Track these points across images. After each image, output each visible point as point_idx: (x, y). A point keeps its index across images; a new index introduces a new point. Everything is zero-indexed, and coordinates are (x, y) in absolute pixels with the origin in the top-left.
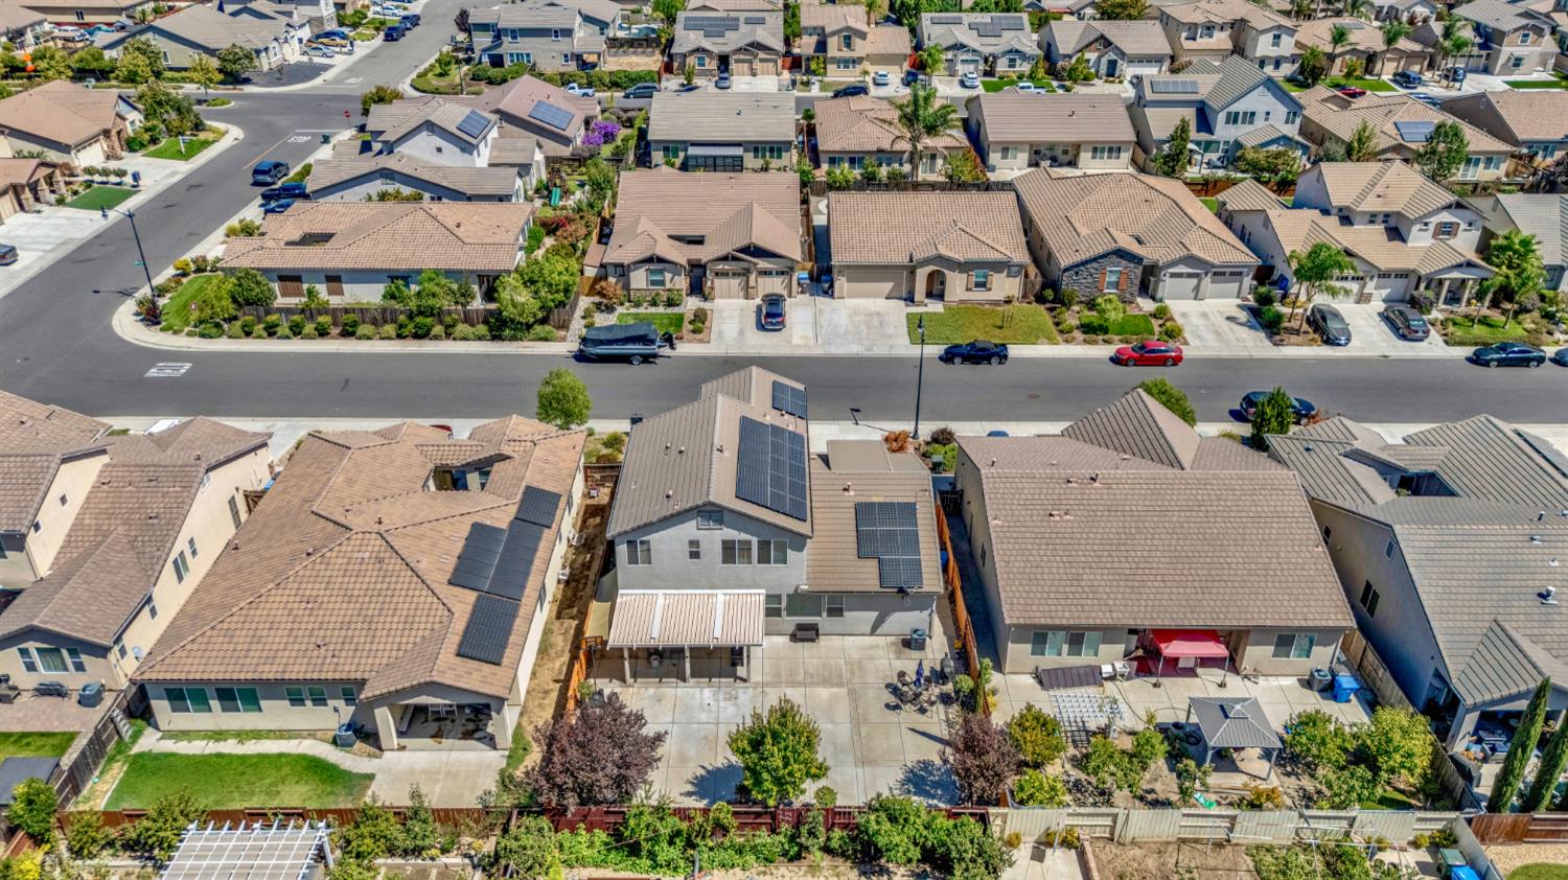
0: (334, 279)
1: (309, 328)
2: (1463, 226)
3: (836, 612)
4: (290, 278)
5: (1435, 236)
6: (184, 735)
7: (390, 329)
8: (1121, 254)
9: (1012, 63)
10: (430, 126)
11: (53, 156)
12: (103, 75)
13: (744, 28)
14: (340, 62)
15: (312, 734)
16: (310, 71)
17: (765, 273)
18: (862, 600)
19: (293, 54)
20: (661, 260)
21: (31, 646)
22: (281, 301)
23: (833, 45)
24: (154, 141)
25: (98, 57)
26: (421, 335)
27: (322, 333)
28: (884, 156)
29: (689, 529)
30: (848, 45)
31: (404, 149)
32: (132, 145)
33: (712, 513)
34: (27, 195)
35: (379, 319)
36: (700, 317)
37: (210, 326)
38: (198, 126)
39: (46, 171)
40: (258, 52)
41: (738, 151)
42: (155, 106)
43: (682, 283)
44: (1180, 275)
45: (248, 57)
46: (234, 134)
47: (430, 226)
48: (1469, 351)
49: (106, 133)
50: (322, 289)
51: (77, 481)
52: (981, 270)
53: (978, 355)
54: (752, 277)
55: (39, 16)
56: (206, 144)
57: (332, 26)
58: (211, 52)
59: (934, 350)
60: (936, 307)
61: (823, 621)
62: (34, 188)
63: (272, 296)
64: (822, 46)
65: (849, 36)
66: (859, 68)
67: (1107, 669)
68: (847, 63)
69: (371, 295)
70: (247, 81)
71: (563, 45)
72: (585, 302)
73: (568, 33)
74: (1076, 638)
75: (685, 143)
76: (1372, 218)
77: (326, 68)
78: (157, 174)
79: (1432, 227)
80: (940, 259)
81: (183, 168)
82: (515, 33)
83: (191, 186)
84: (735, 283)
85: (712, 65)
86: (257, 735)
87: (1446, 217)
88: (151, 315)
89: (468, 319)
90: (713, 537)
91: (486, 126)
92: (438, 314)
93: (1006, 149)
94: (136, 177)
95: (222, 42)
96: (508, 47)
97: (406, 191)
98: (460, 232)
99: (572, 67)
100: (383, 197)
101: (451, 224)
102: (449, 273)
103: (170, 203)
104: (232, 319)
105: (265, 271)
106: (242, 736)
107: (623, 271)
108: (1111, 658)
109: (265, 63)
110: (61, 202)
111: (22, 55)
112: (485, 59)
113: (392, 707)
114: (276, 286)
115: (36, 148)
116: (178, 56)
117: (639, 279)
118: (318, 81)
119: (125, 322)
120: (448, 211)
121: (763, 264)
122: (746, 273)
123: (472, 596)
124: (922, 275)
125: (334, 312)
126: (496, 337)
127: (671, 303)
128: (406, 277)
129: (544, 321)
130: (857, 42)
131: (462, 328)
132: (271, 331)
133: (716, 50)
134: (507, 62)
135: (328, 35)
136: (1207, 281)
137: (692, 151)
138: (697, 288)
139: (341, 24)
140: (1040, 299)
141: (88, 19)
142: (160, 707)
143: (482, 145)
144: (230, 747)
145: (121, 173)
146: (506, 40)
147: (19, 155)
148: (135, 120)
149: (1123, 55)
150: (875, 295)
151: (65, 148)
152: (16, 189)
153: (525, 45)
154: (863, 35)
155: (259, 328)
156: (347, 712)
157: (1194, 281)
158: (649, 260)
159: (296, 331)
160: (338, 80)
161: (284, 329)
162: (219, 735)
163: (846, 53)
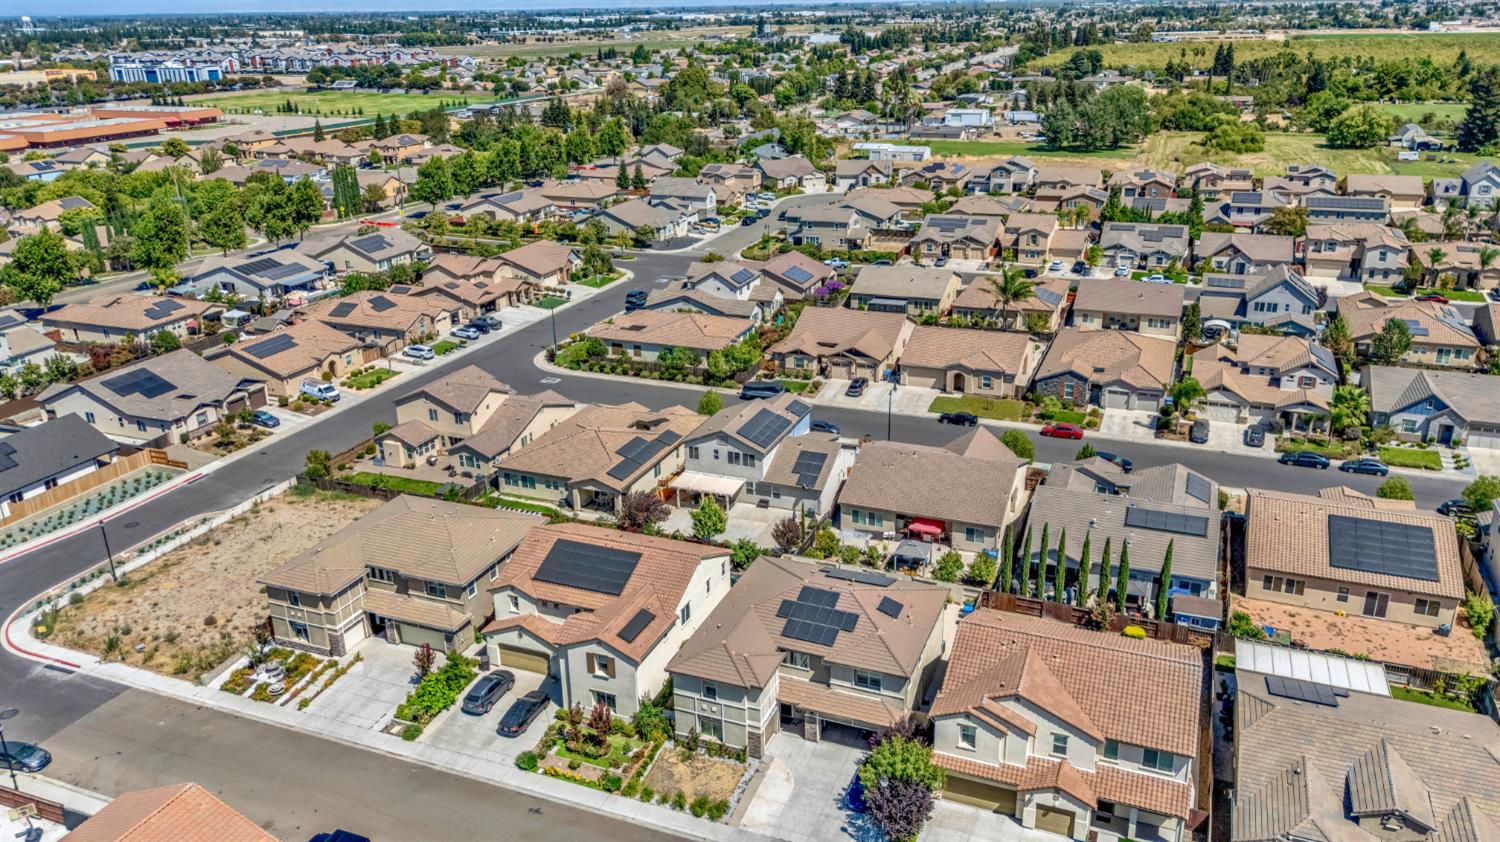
0: (637, 347)
1: (619, 370)
2: (1319, 381)
3: (777, 496)
4: (617, 345)
5: (1299, 385)
6: (508, 495)
7: (656, 374)
8: (1072, 374)
9: (1160, 260)
10: (715, 275)
11: (532, 279)
12: (572, 238)
13: (969, 226)
14: (709, 237)
15: (552, 502)
16: (686, 242)
17: (860, 366)
18: (789, 490)
19: (682, 231)
20: (802, 353)
21: (464, 454)
22: (610, 356)
23: (1023, 240)
24: (585, 276)
25: (573, 228)
26: (672, 379)
27: (625, 373)
28: (990, 311)
29: (714, 444)
30: (1034, 242)
31: (699, 287)
32: (574, 278)
33: (723, 437)
34: (514, 298)
35: (652, 368)
36: (817, 386)
37: (576, 364)
38: (611, 270)
39: (525, 287)
40: (658, 230)
41: (902, 303)
42: (590, 258)
43: (814, 366)
44: (1115, 392)
45: (652, 232)
46: (630, 275)
47: (692, 324)
48: (1279, 456)
49: (561, 270)
50: (631, 352)
51: (495, 401)
52: (988, 376)
53: (959, 420)
54: (854, 367)
55: (549, 202)
56: (613, 280)
57: (713, 215)
58: (633, 228)
59: (937, 415)
60: (958, 395)
61: (771, 499)
62: (518, 294)
63: (606, 352)
64: (1016, 242)
65: (1036, 235)
66: (1042, 258)
67: (886, 534)
68: (1033, 254)
69: (650, 357)
70: (649, 246)
71: (840, 233)
72: (761, 372)
73: (844, 225)
74: (874, 515)
75: (872, 296)
76: (1262, 371)
77: (697, 240)
78: (580, 293)
79: (1296, 379)
80: (960, 366)
81: (595, 291)
82: (811, 224)
83: (596, 301)
84: (844, 370)
85: (938, 251)
86: (533, 499)
87: (1305, 373)
88: (551, 357)
89: (695, 374)
90: (725, 449)
91: (753, 278)
92: (680, 369)
93: (1086, 316)
94: (569, 293)
95: (639, 223)
96: (806, 232)
97: (694, 309)
98: (705, 331)
99: (845, 247)
100: (680, 311)
101: (702, 326)
102: (690, 349)
103: (581, 308)
104: (585, 361)
105: (606, 340)
106: (527, 498)
107: (782, 357)
108: (888, 528)
109: (663, 236)
110: (530, 303)
111: (534, 225)
112: (791, 240)
113: (580, 491)
114: (610, 349)
115: (525, 275)
116: (615, 229)
117: (790, 363)
118: (689, 249)
119: (540, 360)
120: (704, 319)
121: (860, 360)
122: (849, 365)
123: (622, 459)
124: (951, 375)
125: (632, 363)
126: (706, 383)
127: (806, 377)
128: (670, 349)
129: (731, 377)
130: (1040, 240)
131: (691, 377)
132: (601, 370)
133: (941, 240)
134: (804, 242)
135: (707, 220)
136: (1134, 398)
137: (874, 301)
138: (823, 371)
139: (719, 213)
140: (1025, 398)
141: (577, 204)
142: (502, 480)
143: (745, 289)
144: (523, 501)
145: (562, 291)
146: (805, 228)
147: (516, 277)
148: (578, 263)
149: (1250, 260)
150: (925, 385)
151: (538, 276)
152: (510, 294)
153: (816, 232)
154: (1045, 236)
155: (596, 368)
156: (566, 493)
157: (1125, 397)
158: (795, 352)
159: (613, 370)
160: (702, 248)
161: (607, 369)
162: (520, 497)
163: (1032, 247)
